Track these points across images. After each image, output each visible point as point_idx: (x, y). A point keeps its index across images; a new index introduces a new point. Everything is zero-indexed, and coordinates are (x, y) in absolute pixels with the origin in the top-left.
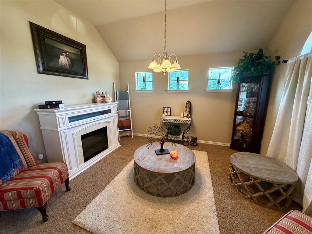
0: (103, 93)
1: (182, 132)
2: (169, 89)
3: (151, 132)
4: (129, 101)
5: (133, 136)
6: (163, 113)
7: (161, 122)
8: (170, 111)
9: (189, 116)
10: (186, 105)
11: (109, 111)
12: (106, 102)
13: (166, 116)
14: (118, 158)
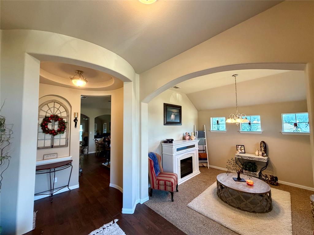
0: (189, 133)
1: (259, 169)
2: (241, 131)
3: (229, 163)
4: (206, 138)
5: (209, 167)
6: (237, 150)
7: (235, 158)
8: (244, 149)
9: (265, 155)
10: (261, 145)
11: (194, 146)
12: (191, 139)
13: (240, 153)
14: (201, 181)
